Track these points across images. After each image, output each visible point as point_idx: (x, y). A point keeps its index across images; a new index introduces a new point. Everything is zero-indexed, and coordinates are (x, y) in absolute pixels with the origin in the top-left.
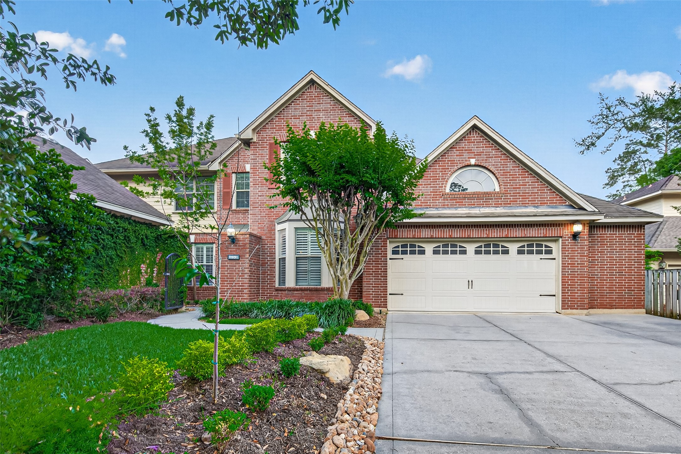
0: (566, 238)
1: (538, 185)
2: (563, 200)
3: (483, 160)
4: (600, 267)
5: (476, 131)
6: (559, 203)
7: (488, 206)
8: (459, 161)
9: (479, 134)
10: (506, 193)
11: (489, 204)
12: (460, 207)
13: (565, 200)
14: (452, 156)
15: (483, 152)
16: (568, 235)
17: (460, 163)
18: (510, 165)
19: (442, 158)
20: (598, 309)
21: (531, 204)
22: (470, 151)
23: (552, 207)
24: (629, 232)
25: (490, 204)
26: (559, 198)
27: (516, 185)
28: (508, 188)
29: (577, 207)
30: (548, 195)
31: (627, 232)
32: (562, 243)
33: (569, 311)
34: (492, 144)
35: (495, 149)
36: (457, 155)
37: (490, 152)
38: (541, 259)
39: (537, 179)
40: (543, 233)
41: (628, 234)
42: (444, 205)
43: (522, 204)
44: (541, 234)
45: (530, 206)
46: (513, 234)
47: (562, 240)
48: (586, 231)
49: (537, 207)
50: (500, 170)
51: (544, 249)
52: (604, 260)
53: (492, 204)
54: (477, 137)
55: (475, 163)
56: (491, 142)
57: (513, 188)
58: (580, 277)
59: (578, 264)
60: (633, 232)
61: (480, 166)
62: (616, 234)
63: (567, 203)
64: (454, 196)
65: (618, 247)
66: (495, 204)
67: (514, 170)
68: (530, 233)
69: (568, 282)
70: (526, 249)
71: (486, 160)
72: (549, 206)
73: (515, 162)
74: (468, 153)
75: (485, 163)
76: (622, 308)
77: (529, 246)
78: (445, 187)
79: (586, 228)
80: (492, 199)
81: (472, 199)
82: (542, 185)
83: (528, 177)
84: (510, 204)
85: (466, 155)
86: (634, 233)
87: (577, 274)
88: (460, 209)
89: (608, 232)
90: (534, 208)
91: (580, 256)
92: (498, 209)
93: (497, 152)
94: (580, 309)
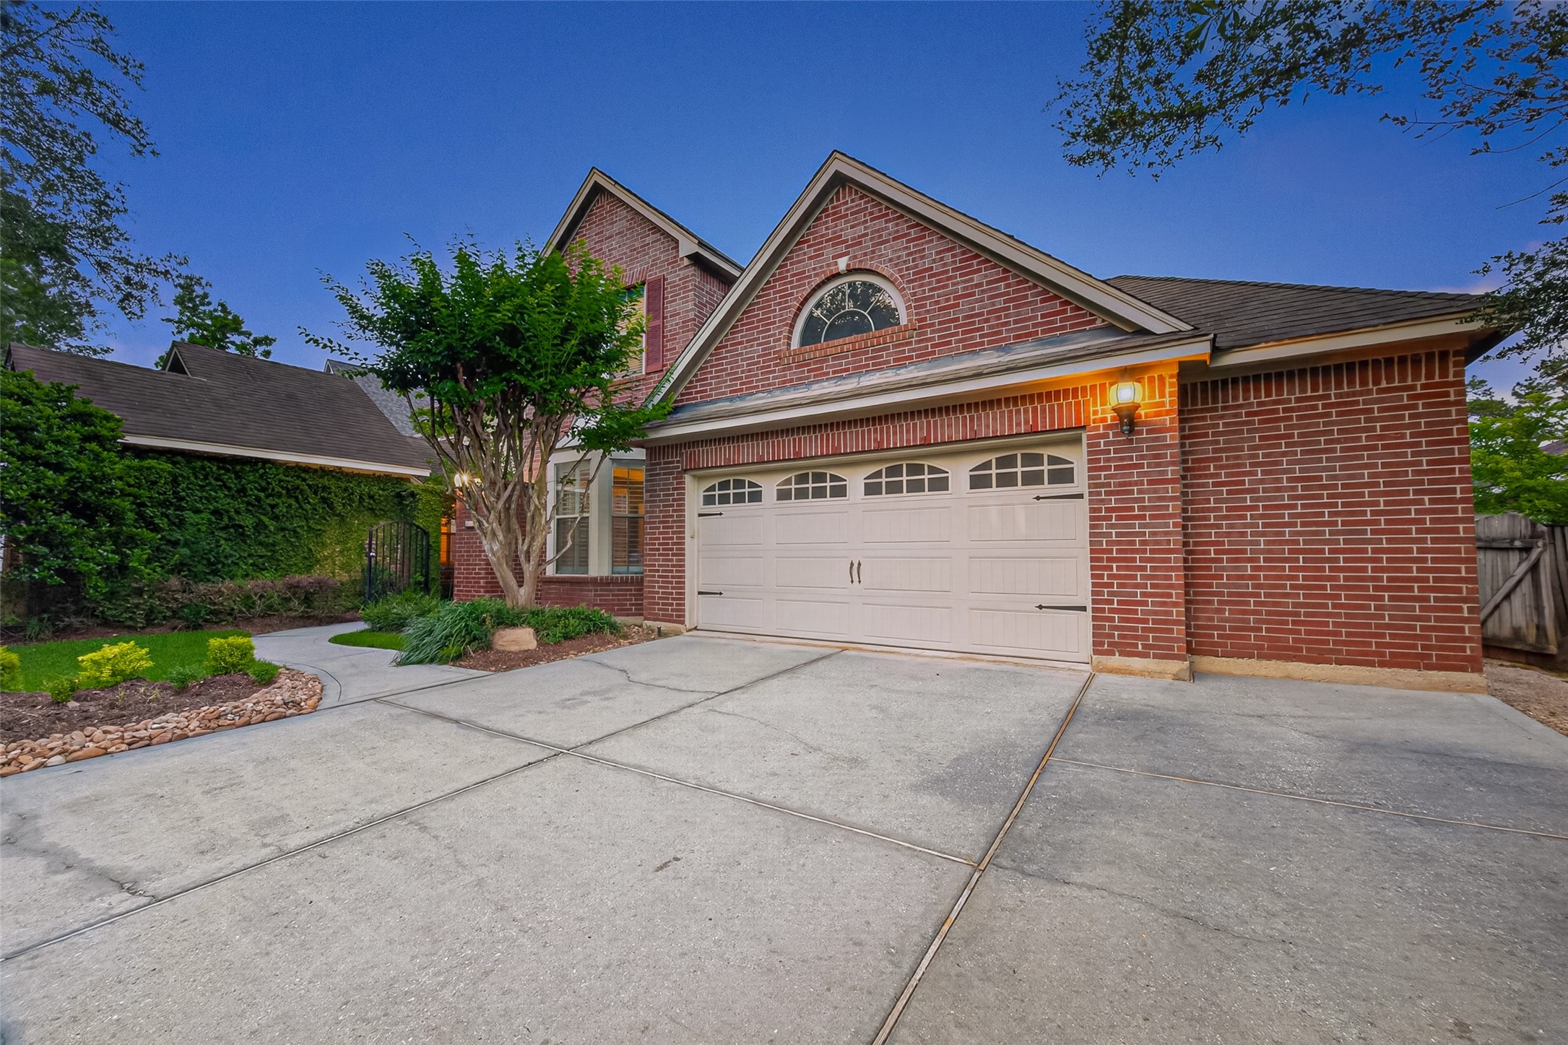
0: (1097, 428)
1: (1007, 286)
2: (1084, 316)
3: (865, 254)
4: (1262, 517)
5: (850, 188)
6: (1072, 326)
7: (878, 367)
8: (814, 269)
9: (856, 192)
10: (920, 327)
11: (880, 364)
12: (818, 382)
13: (1091, 315)
14: (799, 262)
15: (866, 235)
16: (1104, 420)
17: (816, 275)
18: (932, 247)
19: (780, 273)
20: (1265, 662)
21: (990, 342)
22: (836, 240)
23: (1051, 343)
24: (1384, 385)
25: (885, 363)
26: (1072, 310)
27: (948, 300)
28: (928, 312)
29: (1131, 328)
30: (1036, 309)
31: (1377, 382)
32: (1089, 445)
33: (1116, 660)
34: (887, 208)
35: (894, 219)
36: (810, 258)
37: (883, 230)
38: (1038, 498)
39: (1005, 271)
40: (1027, 422)
41: (1381, 391)
42: (784, 382)
43: (964, 347)
44: (1018, 424)
45: (985, 350)
46: (943, 435)
47: (1089, 437)
48: (1167, 399)
49: (1006, 349)
50: (908, 269)
51: (1046, 467)
52: (1278, 489)
53: (888, 362)
54: (853, 201)
55: (848, 265)
56: (885, 204)
57: (940, 309)
58: (1152, 551)
59: (1141, 508)
60: (1403, 379)
61: (861, 269)
62: (1329, 397)
63: (1099, 323)
64: (804, 357)
65: (1338, 441)
66: (895, 360)
67: (942, 259)
68: (987, 426)
69: (1111, 568)
70: (994, 471)
71: (873, 252)
72: (1041, 339)
73: (942, 237)
74: (833, 245)
75: (872, 259)
76: (1371, 664)
77: (1002, 463)
78: (789, 338)
79: (1167, 390)
80: (888, 348)
81: (843, 358)
82: (1019, 283)
83: (979, 270)
84: (934, 353)
85: (829, 252)
86: (1410, 382)
87: (1142, 543)
88: (815, 386)
89: (1291, 392)
90: (996, 354)
91: (1150, 483)
92: (903, 371)
93: (897, 225)
94: (1155, 656)
